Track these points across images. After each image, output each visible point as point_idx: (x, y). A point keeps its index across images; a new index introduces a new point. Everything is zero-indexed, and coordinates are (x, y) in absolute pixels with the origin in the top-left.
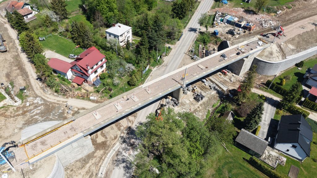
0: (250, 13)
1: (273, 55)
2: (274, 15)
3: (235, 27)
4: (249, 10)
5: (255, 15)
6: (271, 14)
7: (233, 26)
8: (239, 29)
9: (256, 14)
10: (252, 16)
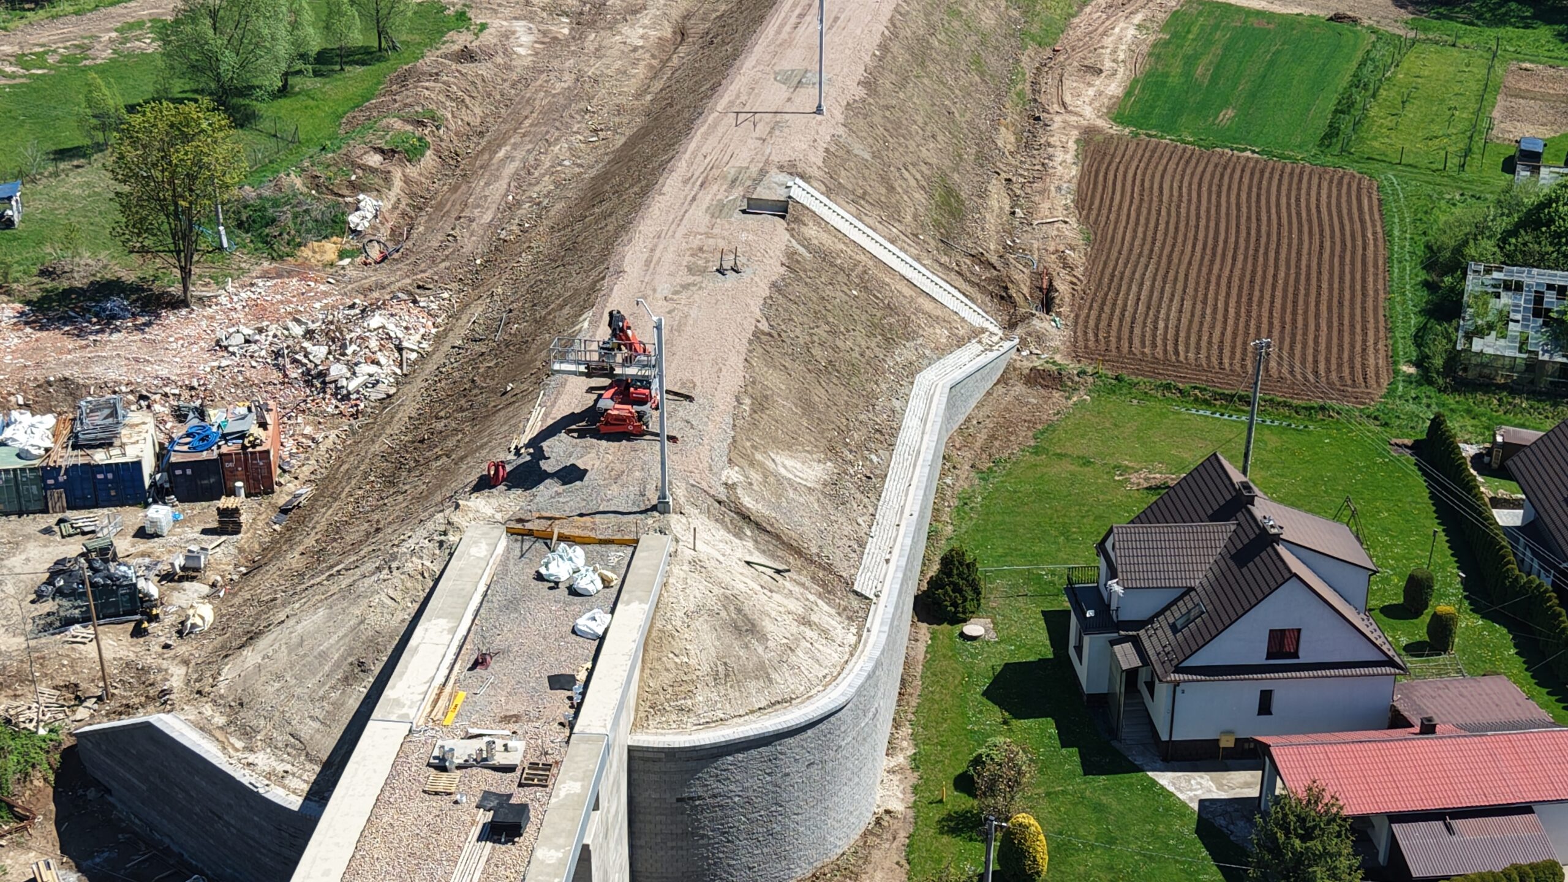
0: (108, 321)
1: (768, 626)
2: (342, 255)
3: (80, 517)
4: (72, 290)
5: (171, 318)
6: (306, 252)
7: (51, 520)
8: (133, 516)
9: (178, 303)
10: (154, 332)
